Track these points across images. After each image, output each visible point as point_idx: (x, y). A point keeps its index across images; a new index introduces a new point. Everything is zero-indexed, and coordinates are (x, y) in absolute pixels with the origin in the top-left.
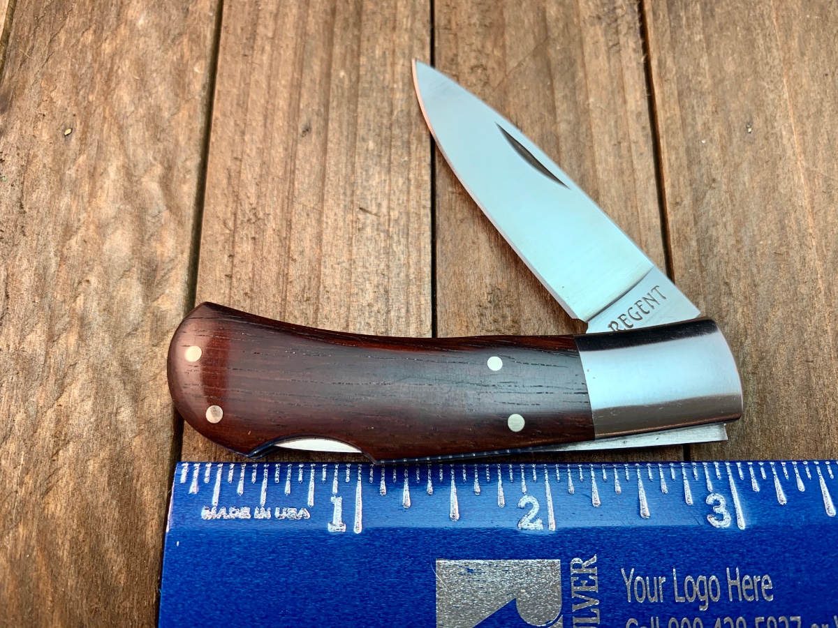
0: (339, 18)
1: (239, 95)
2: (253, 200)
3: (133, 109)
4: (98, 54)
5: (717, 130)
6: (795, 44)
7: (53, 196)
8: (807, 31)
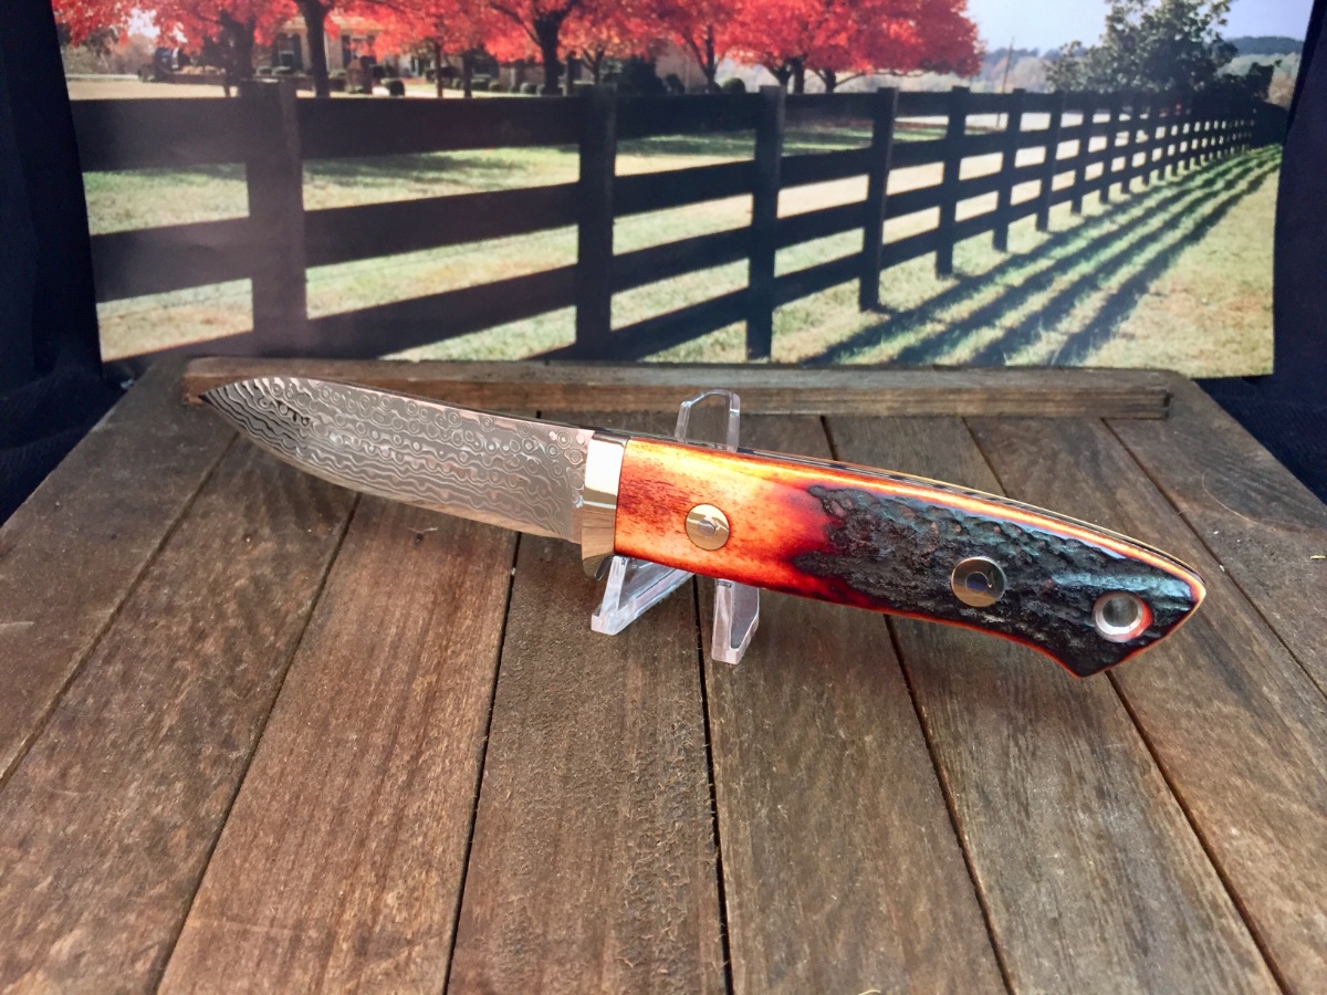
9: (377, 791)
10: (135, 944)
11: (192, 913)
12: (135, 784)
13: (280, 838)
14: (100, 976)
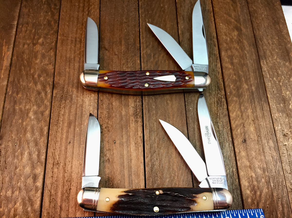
0: (77, 116)
1: (55, 134)
2: (58, 159)
3: (31, 138)
4: (22, 125)
5: (157, 139)
6: (175, 119)
7: (12, 159)
8: (177, 116)
9: (83, 15)
10: (51, 40)
11: (59, 36)
12: (42, 13)
13: (69, 24)
14: (48, 45)
